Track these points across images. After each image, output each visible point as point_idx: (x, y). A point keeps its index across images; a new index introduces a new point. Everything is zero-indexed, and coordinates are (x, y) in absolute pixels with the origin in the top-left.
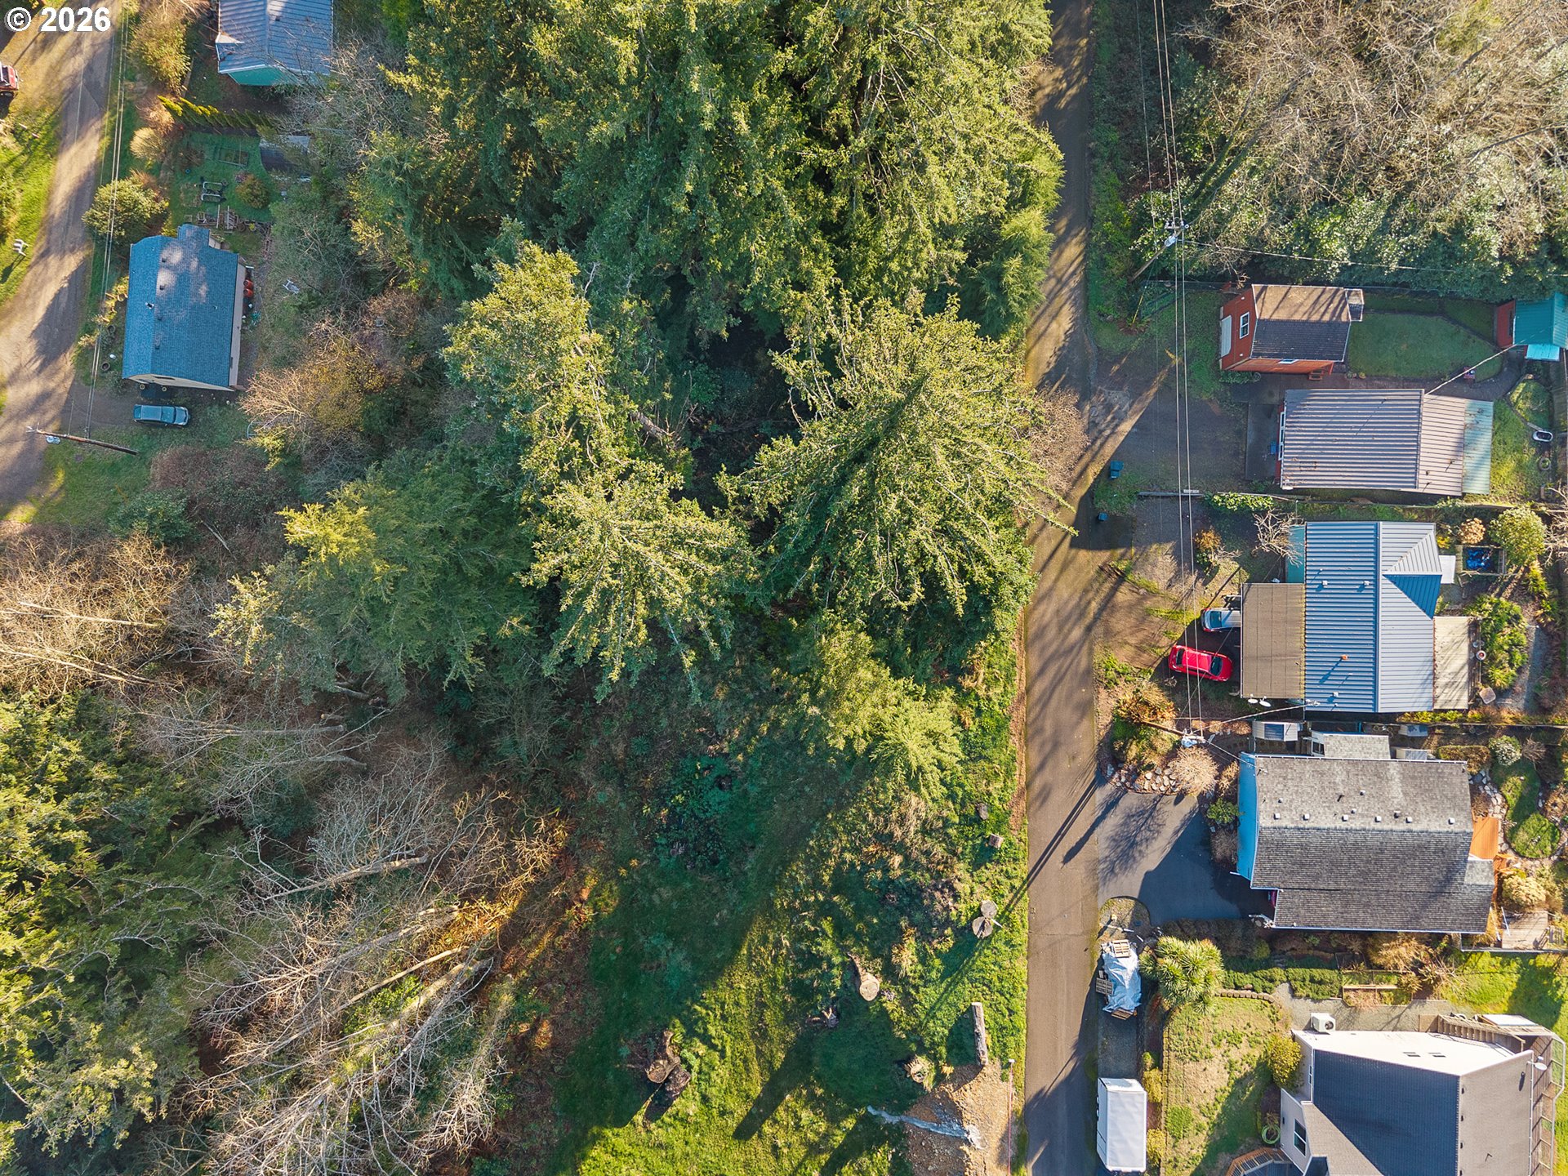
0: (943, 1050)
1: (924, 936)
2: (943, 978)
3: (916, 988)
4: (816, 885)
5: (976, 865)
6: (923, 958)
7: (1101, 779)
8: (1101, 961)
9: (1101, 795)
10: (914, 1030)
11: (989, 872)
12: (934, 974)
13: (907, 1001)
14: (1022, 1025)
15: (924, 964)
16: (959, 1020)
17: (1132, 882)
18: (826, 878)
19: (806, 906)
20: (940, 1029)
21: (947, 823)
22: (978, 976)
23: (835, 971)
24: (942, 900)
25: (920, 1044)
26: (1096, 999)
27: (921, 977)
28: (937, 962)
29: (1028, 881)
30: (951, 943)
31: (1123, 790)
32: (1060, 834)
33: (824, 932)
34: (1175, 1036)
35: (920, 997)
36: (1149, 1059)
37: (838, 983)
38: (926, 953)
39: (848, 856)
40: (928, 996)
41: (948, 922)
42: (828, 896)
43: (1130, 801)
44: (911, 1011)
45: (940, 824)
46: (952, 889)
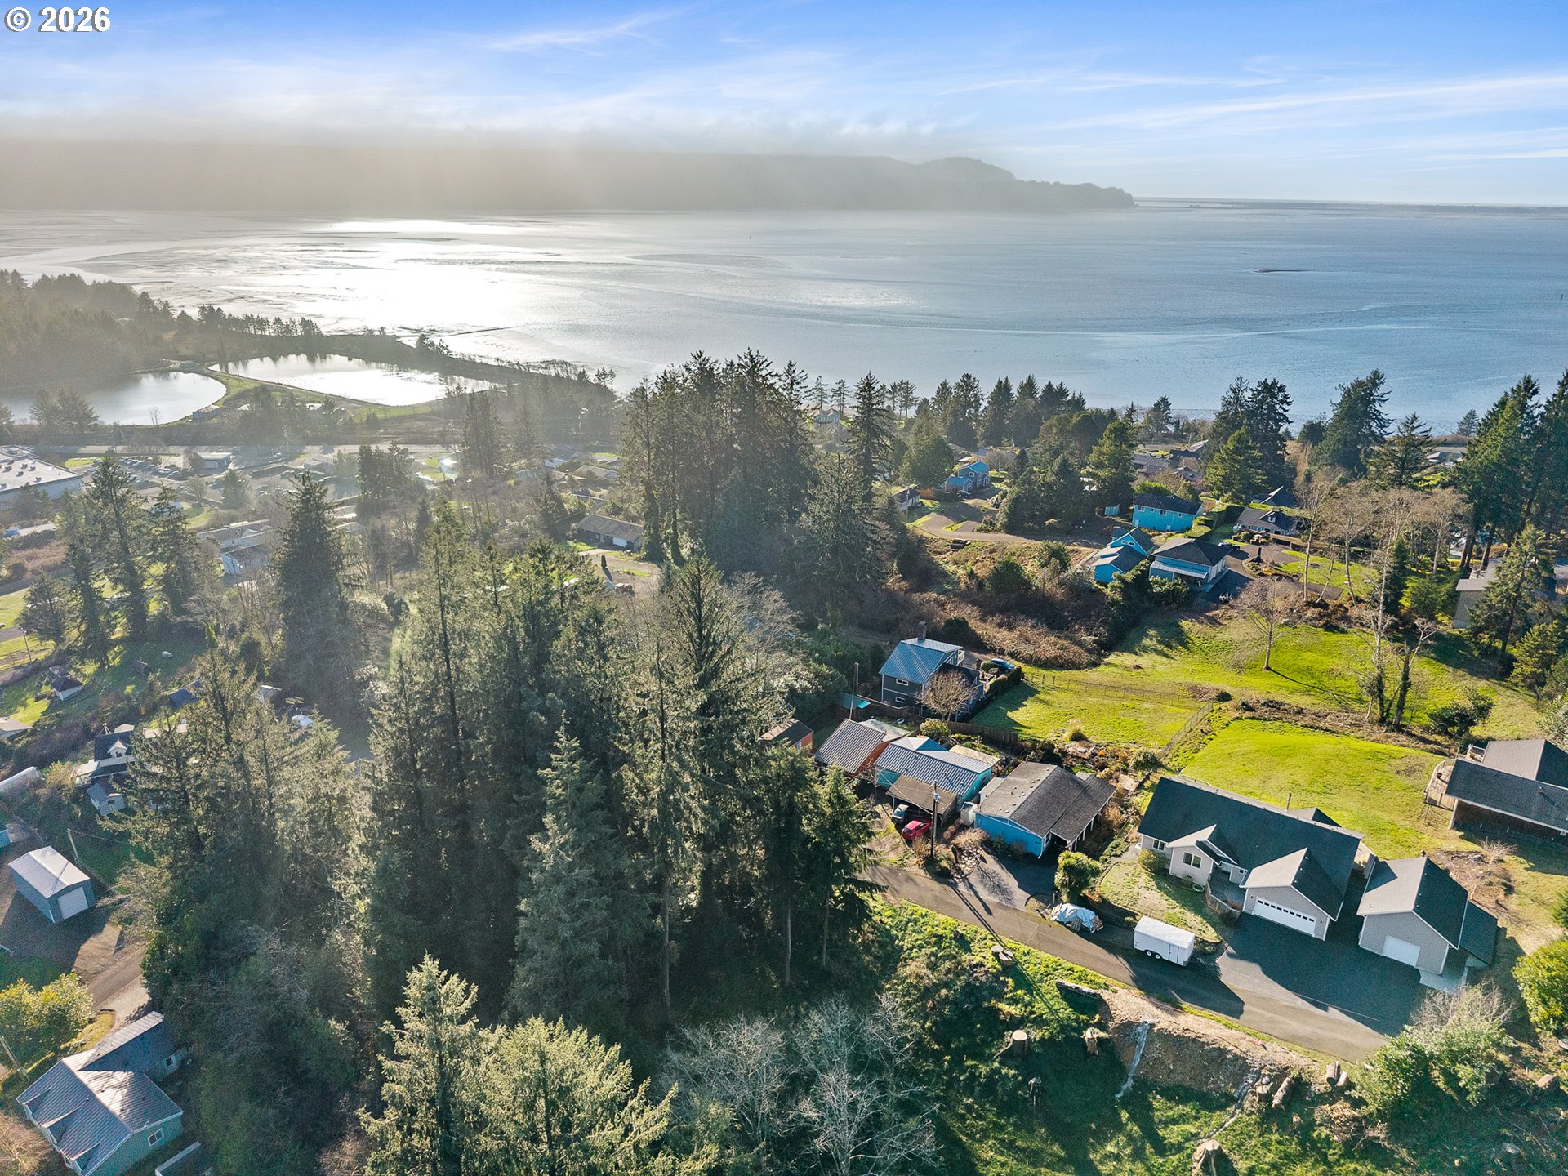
0: (1083, 1017)
1: (1000, 996)
2: (1032, 995)
3: (1032, 1013)
4: (937, 1056)
5: (968, 950)
6: (1014, 1001)
7: (954, 886)
8: (1061, 923)
9: (962, 888)
10: (1061, 1026)
11: (975, 947)
12: (1027, 998)
13: (1039, 1022)
14: (1082, 968)
15: (1017, 1003)
16: (1065, 998)
17: (1020, 895)
18: (936, 1047)
19: (948, 1072)
20: (1066, 1012)
21: (933, 954)
22: (1039, 976)
23: (1004, 1071)
24: (980, 973)
25: (1074, 1029)
26: (1083, 932)
27: (1026, 1006)
28: (1019, 992)
29: (992, 931)
30: (1010, 980)
31: (965, 879)
32: (974, 911)
33: (972, 1067)
34: (1120, 902)
35: (1039, 1012)
36: (1128, 918)
37: (1012, 1072)
38: (1011, 998)
39: (928, 1025)
40: (1040, 1007)
41: (996, 976)
42: (949, 1051)
43: (973, 879)
44: (1047, 1023)
45: (932, 958)
46: (976, 966)
